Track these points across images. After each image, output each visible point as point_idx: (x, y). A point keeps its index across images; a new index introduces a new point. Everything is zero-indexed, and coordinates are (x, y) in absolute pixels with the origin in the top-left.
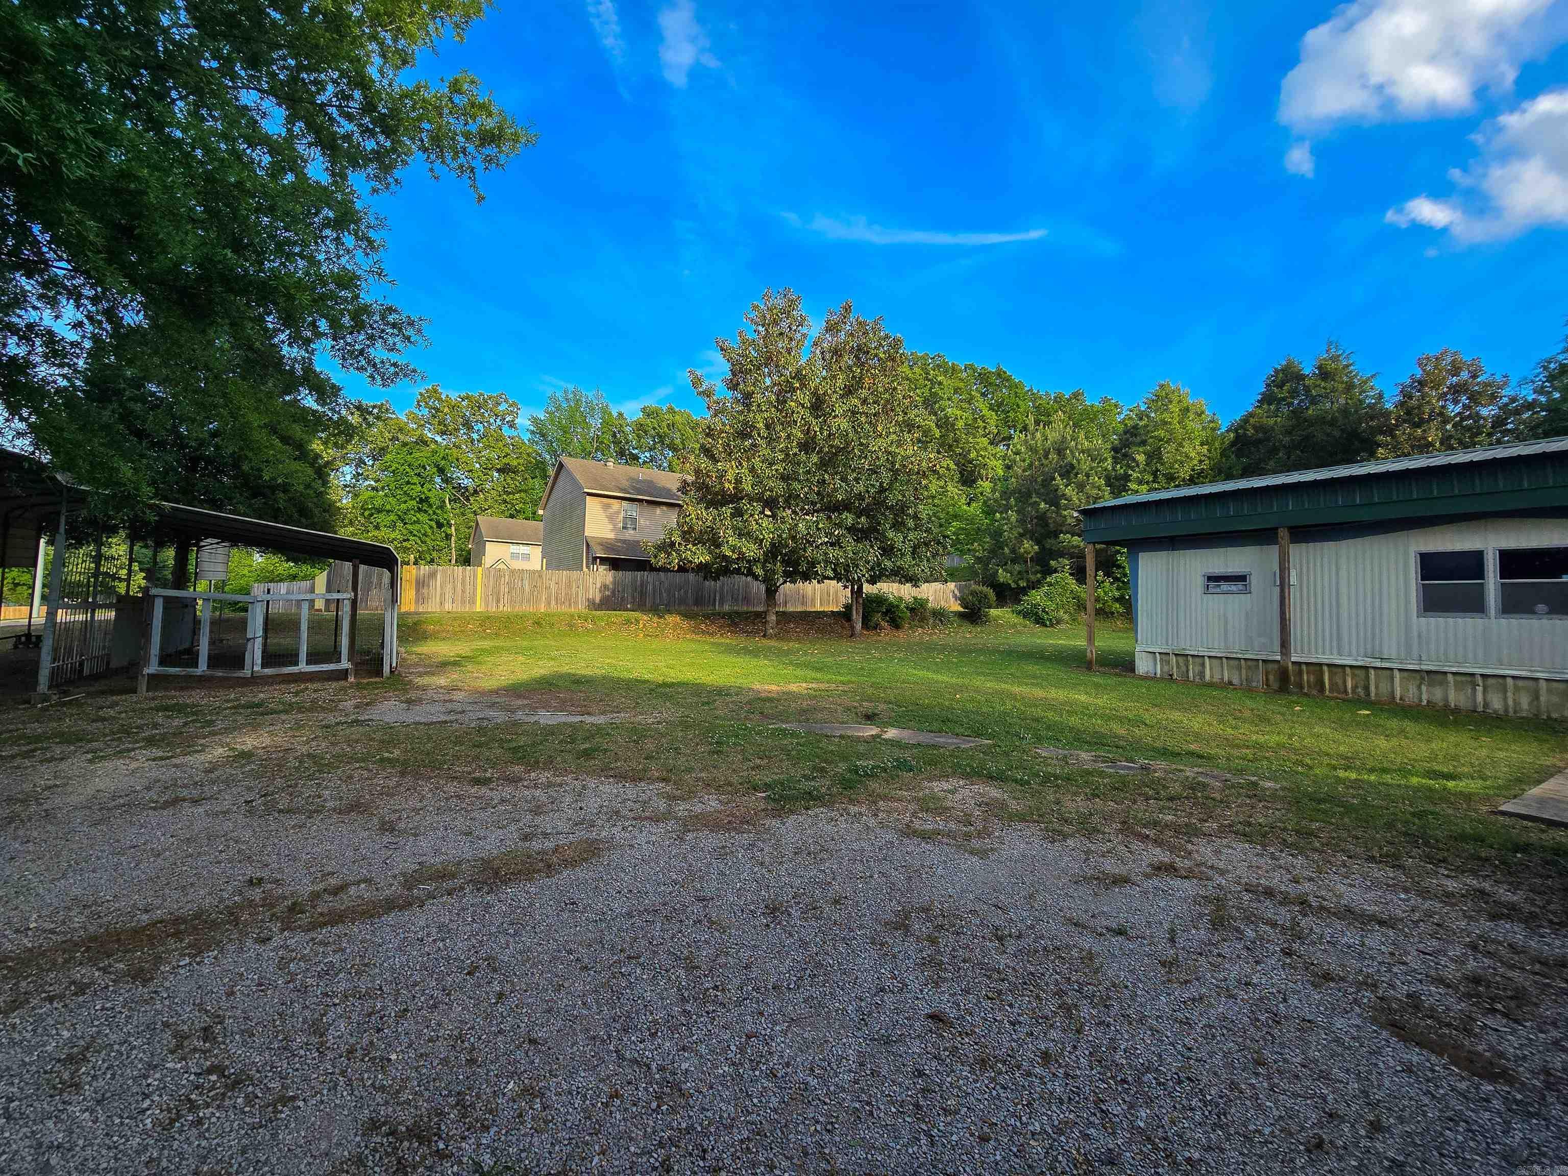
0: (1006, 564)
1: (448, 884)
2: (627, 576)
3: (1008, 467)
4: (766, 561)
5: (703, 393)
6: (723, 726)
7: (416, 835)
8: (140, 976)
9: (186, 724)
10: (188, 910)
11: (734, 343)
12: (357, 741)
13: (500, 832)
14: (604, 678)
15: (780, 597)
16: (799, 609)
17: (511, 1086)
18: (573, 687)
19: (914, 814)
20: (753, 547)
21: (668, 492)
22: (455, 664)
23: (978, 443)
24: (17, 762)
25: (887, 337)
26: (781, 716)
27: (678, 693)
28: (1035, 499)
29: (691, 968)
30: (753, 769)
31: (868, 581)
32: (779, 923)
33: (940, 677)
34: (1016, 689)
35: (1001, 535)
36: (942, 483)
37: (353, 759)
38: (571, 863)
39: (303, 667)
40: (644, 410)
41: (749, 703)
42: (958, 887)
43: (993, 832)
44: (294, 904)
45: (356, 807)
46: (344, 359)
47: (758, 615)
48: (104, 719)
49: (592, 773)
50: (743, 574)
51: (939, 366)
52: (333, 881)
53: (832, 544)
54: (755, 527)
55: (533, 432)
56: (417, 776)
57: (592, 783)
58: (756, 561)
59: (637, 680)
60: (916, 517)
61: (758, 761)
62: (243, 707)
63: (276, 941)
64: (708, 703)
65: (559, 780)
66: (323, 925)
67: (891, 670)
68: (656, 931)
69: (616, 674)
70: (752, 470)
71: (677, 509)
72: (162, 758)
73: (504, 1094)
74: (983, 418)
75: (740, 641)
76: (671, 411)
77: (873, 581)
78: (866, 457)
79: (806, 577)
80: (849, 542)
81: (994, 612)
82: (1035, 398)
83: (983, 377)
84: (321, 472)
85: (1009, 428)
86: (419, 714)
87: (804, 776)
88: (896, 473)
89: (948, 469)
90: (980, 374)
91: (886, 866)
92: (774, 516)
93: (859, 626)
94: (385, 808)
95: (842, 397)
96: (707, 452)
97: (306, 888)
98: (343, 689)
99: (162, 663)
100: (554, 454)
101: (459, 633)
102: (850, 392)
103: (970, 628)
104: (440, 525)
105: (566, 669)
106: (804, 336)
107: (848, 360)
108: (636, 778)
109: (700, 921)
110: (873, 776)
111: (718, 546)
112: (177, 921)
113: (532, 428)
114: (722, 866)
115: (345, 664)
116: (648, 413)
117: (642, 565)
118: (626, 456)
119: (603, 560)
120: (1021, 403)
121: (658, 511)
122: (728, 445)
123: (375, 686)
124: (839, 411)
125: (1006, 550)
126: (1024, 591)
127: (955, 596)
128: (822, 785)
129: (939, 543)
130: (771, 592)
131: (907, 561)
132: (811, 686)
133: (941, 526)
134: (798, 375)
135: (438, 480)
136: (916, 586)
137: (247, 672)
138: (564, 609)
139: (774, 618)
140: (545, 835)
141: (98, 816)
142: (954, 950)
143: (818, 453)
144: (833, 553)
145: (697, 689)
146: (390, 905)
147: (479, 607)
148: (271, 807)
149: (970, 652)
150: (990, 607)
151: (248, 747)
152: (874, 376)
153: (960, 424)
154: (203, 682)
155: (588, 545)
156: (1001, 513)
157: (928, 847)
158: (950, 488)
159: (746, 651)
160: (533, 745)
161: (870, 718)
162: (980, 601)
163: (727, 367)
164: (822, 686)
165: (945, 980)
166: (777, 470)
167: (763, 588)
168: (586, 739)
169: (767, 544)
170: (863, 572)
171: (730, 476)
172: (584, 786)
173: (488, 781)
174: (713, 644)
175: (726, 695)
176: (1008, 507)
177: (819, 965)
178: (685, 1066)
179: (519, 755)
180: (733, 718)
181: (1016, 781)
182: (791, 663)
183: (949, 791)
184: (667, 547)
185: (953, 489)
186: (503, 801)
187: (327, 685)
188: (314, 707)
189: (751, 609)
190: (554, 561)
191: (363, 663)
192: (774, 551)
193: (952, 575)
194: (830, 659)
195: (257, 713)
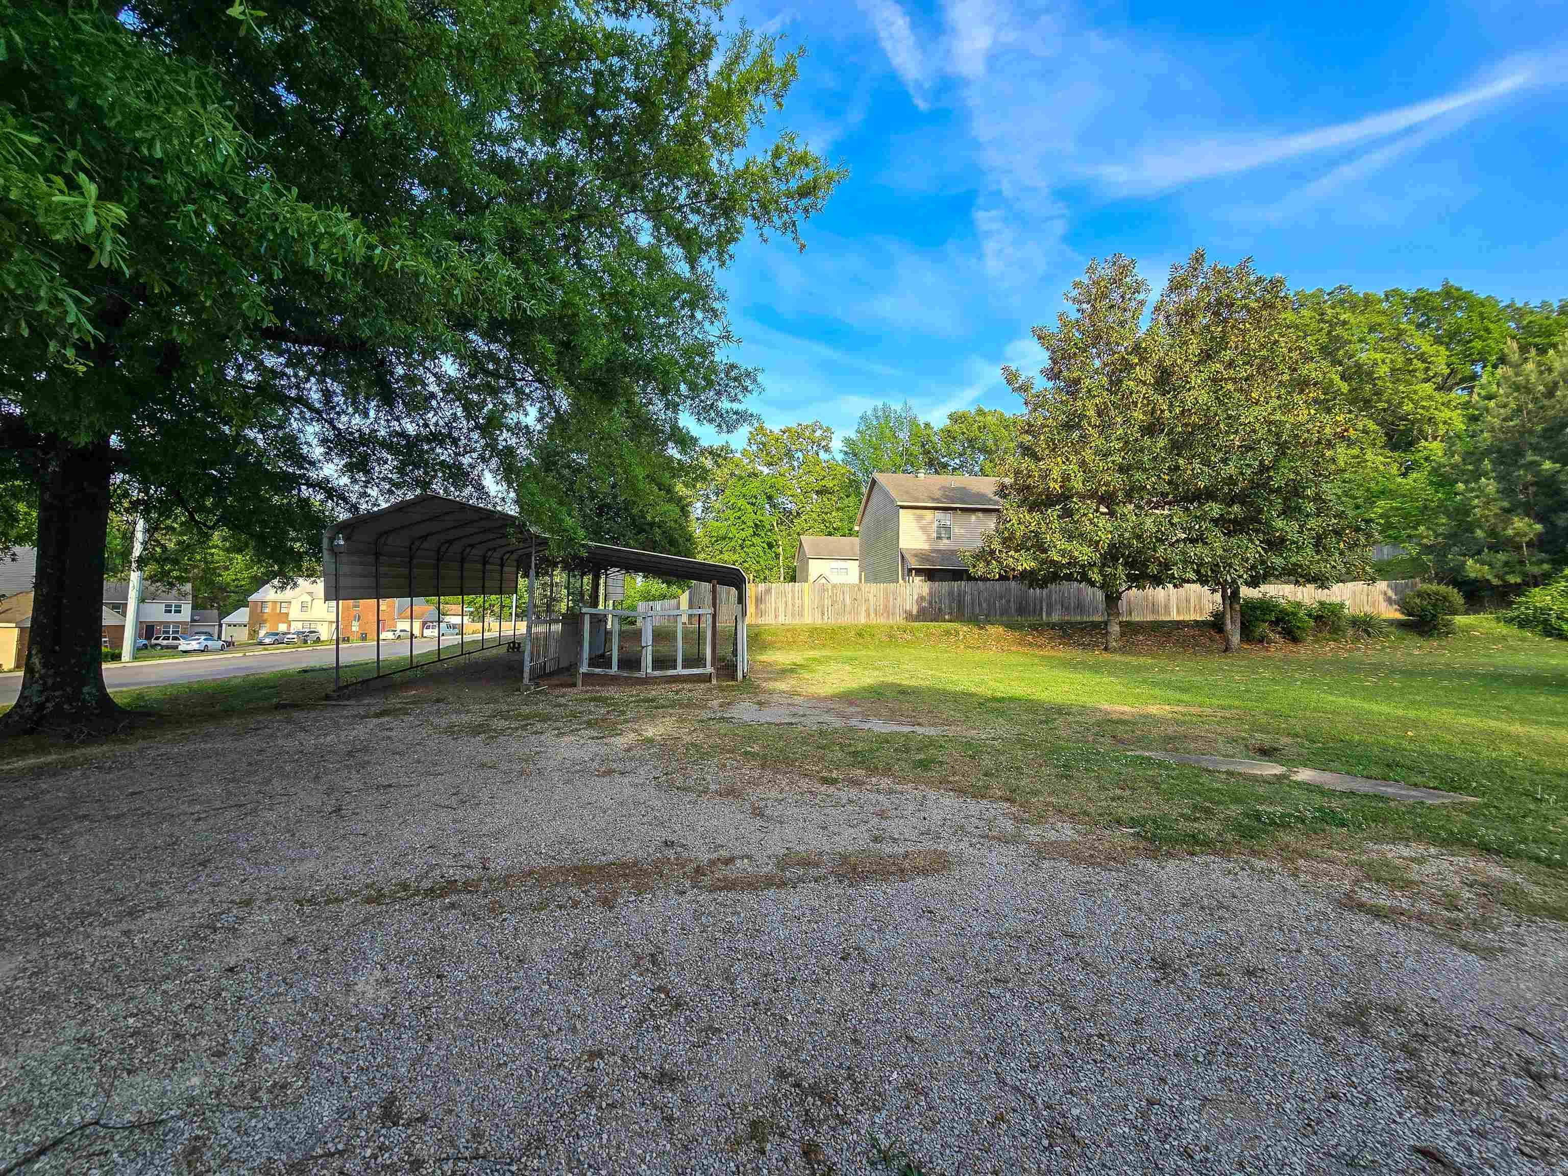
0: (1479, 552)
1: (814, 872)
2: (944, 587)
3: (1474, 419)
4: (1104, 565)
5: (1020, 388)
6: (1069, 748)
7: (781, 823)
8: (607, 903)
9: (608, 712)
10: (629, 858)
11: (1053, 326)
12: (725, 735)
13: (852, 830)
14: (929, 689)
15: (1123, 604)
16: (1150, 618)
17: (895, 1075)
18: (901, 697)
19: (1356, 882)
20: (1086, 549)
21: (981, 497)
22: (792, 671)
23: (1415, 392)
24: (520, 732)
25: (1259, 280)
26: (1143, 741)
27: (1010, 709)
28: (1530, 457)
29: (1069, 1008)
30: (1113, 799)
31: (1248, 584)
32: (1172, 982)
33: (1375, 707)
34: (1517, 728)
35: (1467, 513)
36: (1356, 451)
37: (723, 750)
38: (924, 872)
39: (680, 671)
40: (951, 417)
41: (1099, 724)
42: (1446, 990)
43: (1500, 925)
44: (698, 867)
45: (731, 792)
46: (699, 413)
47: (1095, 625)
48: (560, 706)
49: (929, 783)
50: (1076, 580)
51: (1342, 302)
52: (723, 853)
53: (1193, 541)
54: (1090, 528)
55: (846, 453)
56: (777, 771)
57: (932, 794)
58: (1092, 565)
59: (964, 693)
60: (1317, 498)
61: (1118, 792)
62: (643, 701)
63: (690, 895)
64: (1046, 722)
65: (899, 787)
66: (721, 889)
67: (1292, 694)
68: (1022, 957)
69: (940, 686)
70: (1083, 464)
71: (994, 515)
72: (597, 738)
73: (890, 1082)
74: (1422, 358)
75: (1077, 654)
76: (981, 412)
77: (1254, 583)
78: (1236, 432)
79: (1158, 581)
80: (1218, 540)
81: (1460, 620)
82: (1517, 313)
83: (1419, 302)
84: (684, 511)
85: (1473, 362)
86: (767, 716)
87: (1182, 815)
88: (1282, 448)
89: (1365, 431)
90: (1414, 300)
91: (1320, 942)
92: (1112, 513)
93: (1236, 639)
94: (754, 795)
95: (1197, 364)
96: (1028, 451)
97: (705, 857)
98: (710, 690)
99: (590, 665)
100: (867, 472)
101: (791, 645)
102: (1209, 357)
103: (1420, 642)
104: (770, 546)
105: (890, 679)
106: (1142, 303)
107: (1204, 319)
108: (979, 794)
109: (1071, 959)
110: (1285, 826)
111: (1045, 551)
112: (624, 865)
113: (845, 449)
114: (1089, 904)
115: (709, 669)
116: (955, 418)
117: (958, 575)
118: (935, 465)
119: (919, 572)
120: (1491, 326)
121: (973, 518)
122: (1053, 440)
123: (732, 689)
124: (1195, 380)
125: (1479, 533)
126: (1519, 590)
127: (1389, 600)
128: (1210, 828)
129: (1358, 529)
130: (1112, 599)
131: (1307, 557)
132: (1176, 709)
133: (1357, 507)
134: (1136, 349)
135: (767, 506)
136: (1323, 586)
137: (642, 674)
138: (882, 621)
139: (1117, 628)
140: (895, 840)
141: (566, 776)
142: (1449, 1072)
143: (1168, 434)
144: (1193, 551)
145: (1031, 706)
146: (769, 882)
147: (808, 620)
148: (671, 784)
149: (1423, 674)
150: (1455, 612)
151: (650, 734)
152: (1244, 332)
153: (1383, 370)
154: (614, 680)
155: (903, 557)
156: (1466, 482)
157: (1386, 928)
158: (1369, 456)
159: (1084, 666)
160: (871, 751)
161: (1267, 753)
162: (1435, 606)
163: (1046, 354)
164: (1193, 710)
165: (1438, 1109)
166: (1113, 462)
167: (1100, 595)
168: (919, 750)
169: (1104, 546)
170: (1241, 571)
171: (1055, 474)
172: (924, 796)
173: (833, 782)
174: (1043, 657)
175: (1068, 714)
176: (1477, 475)
177: (1234, 1043)
178: (1076, 1112)
179: (858, 758)
180: (1078, 741)
181: (1538, 860)
182: (1145, 681)
183: (1413, 860)
184: (986, 555)
185: (1375, 458)
186: (850, 801)
187: (697, 685)
188: (689, 705)
189: (1085, 619)
190: (871, 574)
191: (722, 668)
192: (1112, 554)
193: (1382, 571)
194: (1199, 678)
195: (652, 707)
